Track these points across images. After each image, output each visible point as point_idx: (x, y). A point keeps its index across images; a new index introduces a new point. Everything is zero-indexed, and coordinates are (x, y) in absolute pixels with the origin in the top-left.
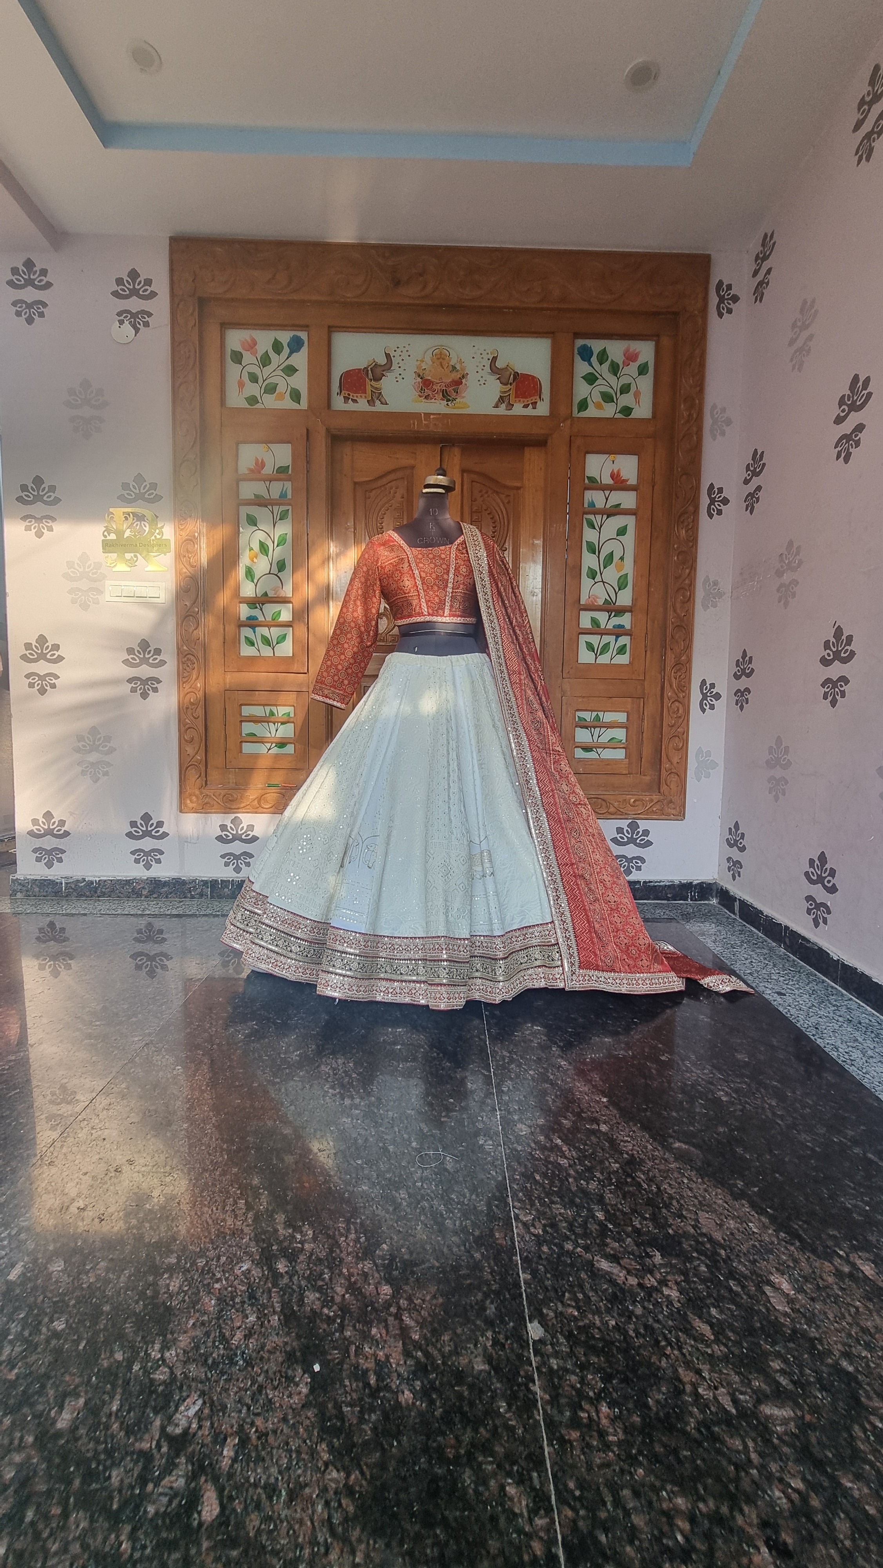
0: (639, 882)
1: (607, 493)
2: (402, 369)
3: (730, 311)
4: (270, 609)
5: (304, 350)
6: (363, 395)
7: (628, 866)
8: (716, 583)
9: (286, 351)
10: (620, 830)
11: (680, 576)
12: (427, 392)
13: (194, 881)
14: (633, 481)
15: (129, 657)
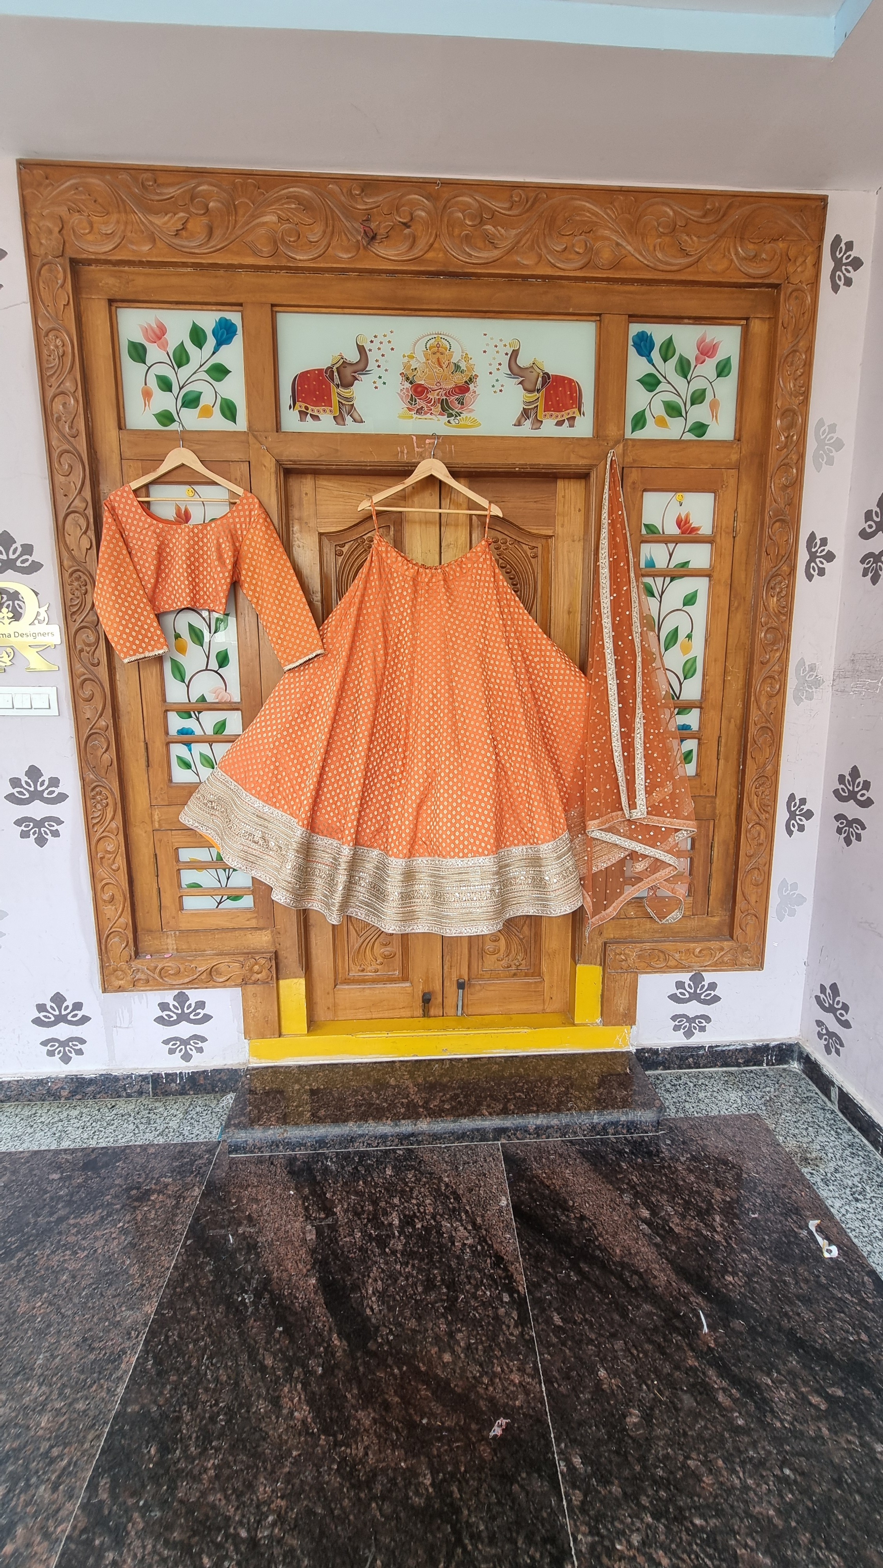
0: (703, 1047)
1: (671, 546)
2: (383, 368)
3: (848, 282)
4: (209, 720)
5: (238, 341)
6: (328, 409)
7: (690, 1027)
8: (812, 668)
9: (211, 342)
10: (680, 985)
11: (768, 661)
12: (421, 403)
13: (130, 1076)
14: (706, 529)
15: (15, 791)
